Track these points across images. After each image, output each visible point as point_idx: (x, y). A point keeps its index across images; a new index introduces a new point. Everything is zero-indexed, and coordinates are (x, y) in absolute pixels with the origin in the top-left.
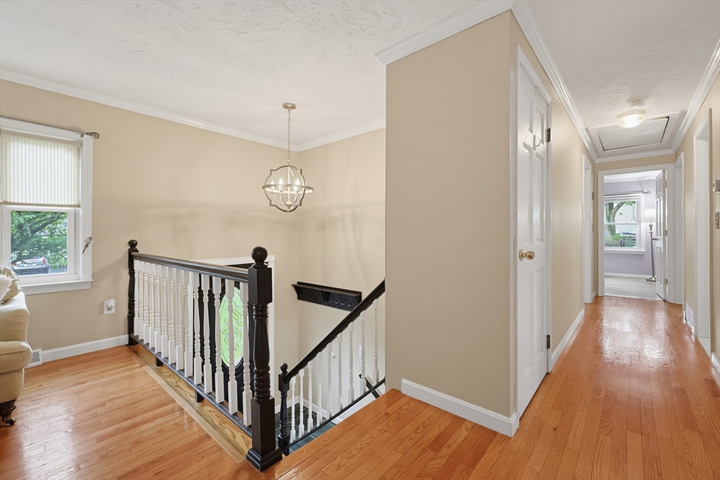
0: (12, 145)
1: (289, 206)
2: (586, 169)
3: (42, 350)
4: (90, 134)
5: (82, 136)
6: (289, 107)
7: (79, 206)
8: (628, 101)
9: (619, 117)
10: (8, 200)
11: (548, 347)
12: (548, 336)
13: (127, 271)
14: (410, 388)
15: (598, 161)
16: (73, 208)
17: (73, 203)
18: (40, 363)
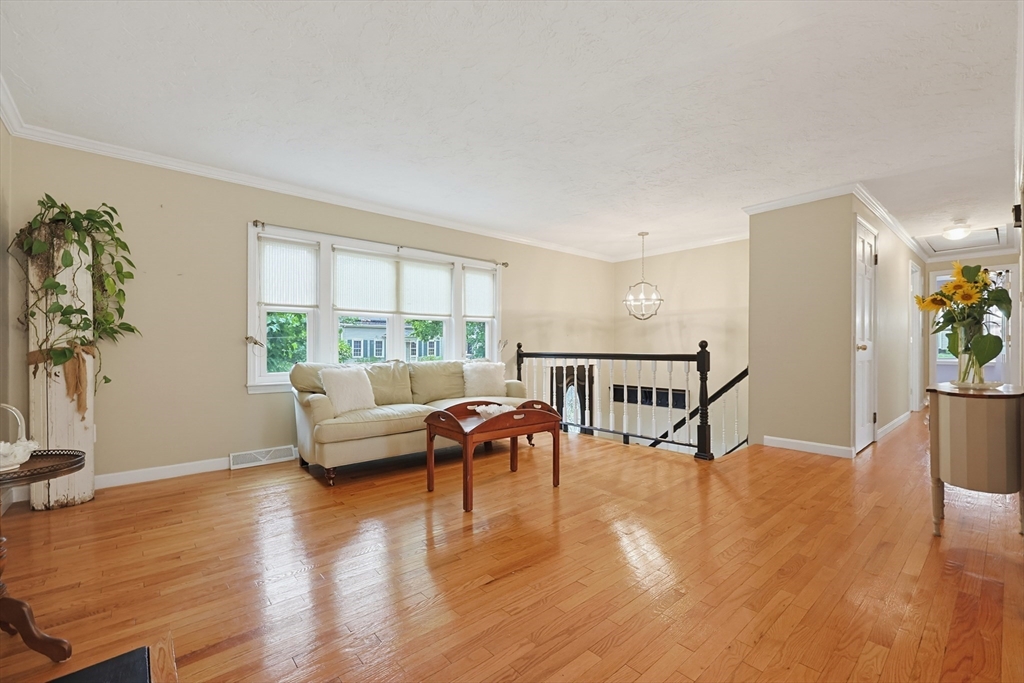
1: (643, 315)
2: (913, 272)
5: (496, 265)
6: (642, 234)
7: (494, 317)
8: (952, 220)
9: (945, 230)
11: (875, 422)
12: (875, 414)
13: (516, 367)
14: (770, 441)
15: (929, 261)
17: (491, 315)
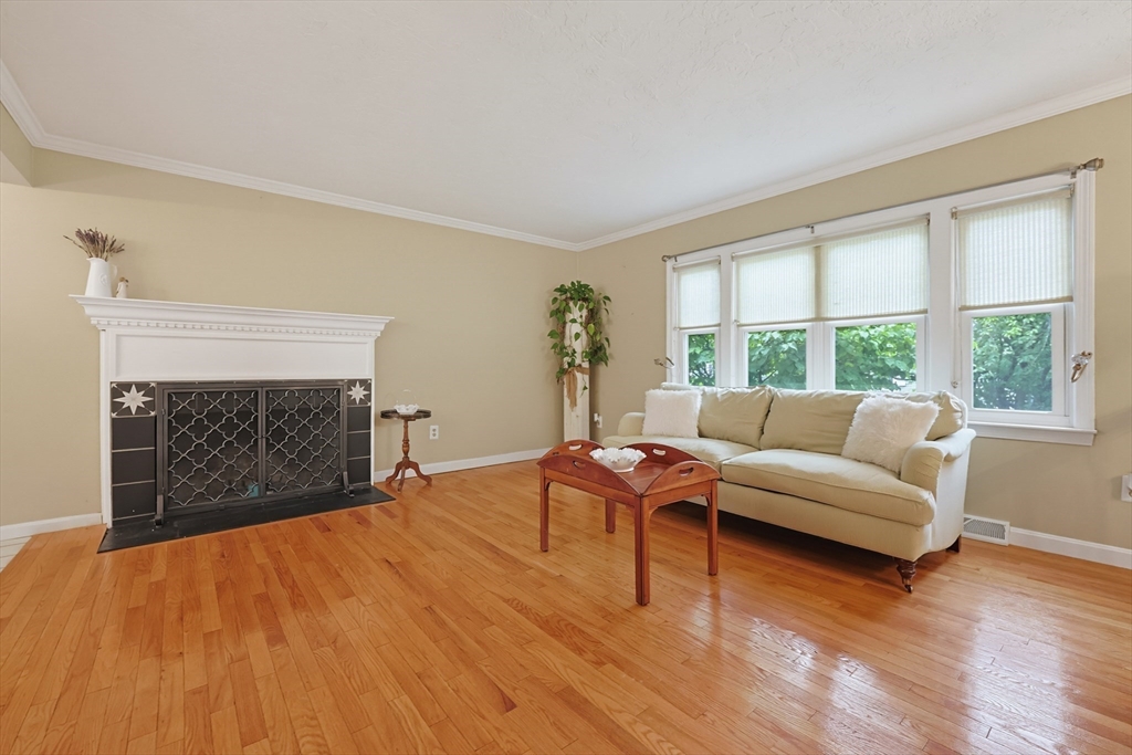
0: (971, 227)
3: (1011, 525)
4: (1085, 166)
5: (1074, 174)
7: (1070, 299)
10: (968, 304)
16: (1062, 304)
17: (1060, 295)
18: (1005, 542)
